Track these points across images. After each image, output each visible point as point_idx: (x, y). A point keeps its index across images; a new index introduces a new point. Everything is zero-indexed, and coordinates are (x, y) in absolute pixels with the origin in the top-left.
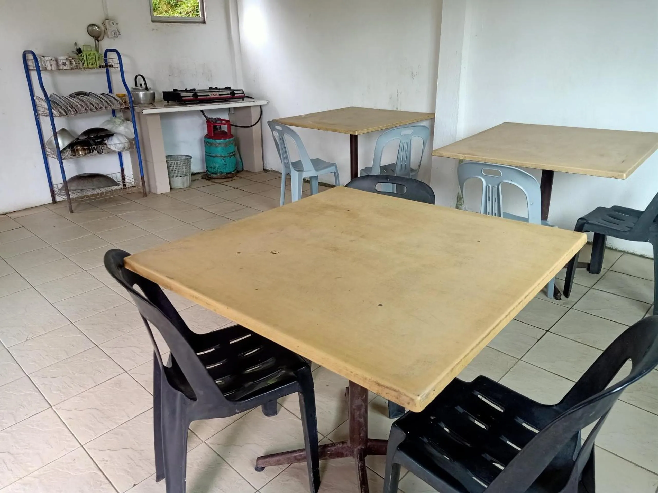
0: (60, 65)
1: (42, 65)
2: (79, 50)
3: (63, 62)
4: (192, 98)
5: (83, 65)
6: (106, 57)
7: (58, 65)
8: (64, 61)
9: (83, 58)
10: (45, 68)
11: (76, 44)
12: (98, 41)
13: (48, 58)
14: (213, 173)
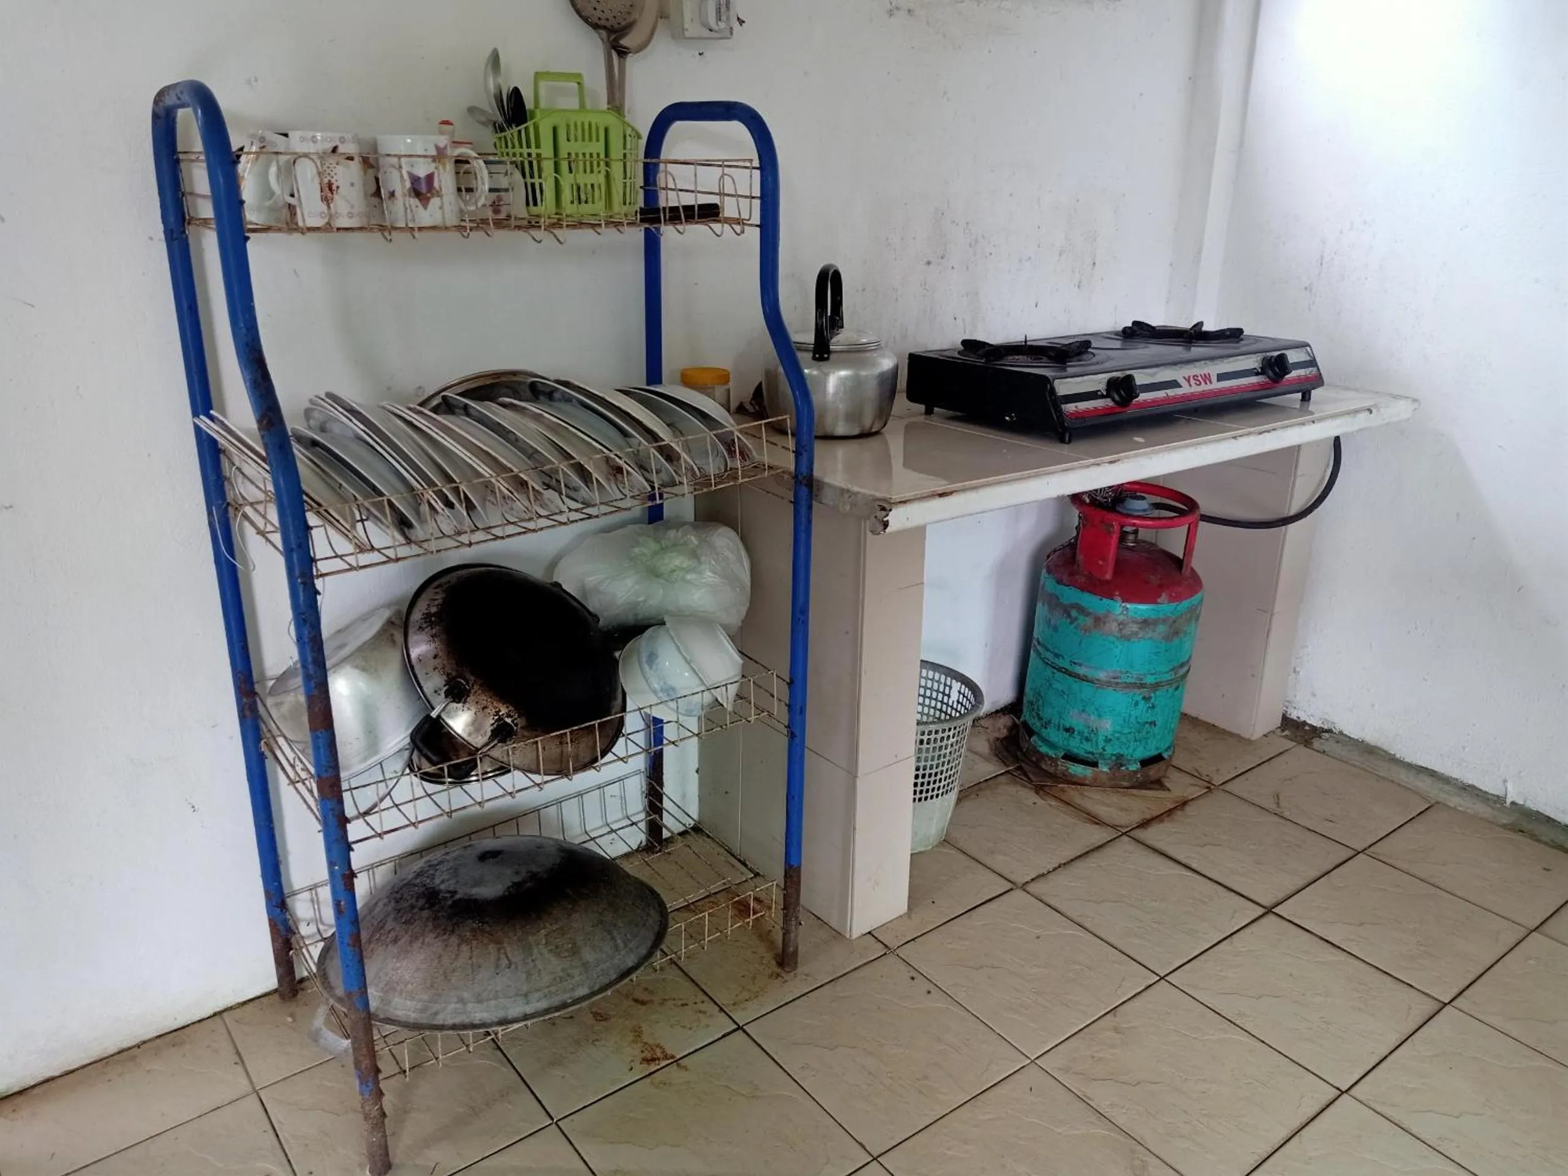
0: (392, 194)
1: (269, 193)
2: (509, 98)
3: (410, 174)
4: (1109, 402)
5: (533, 197)
6: (658, 156)
7: (376, 193)
8: (422, 171)
9: (534, 151)
10: (285, 212)
11: (495, 60)
12: (623, 53)
13: (314, 140)
14: (1070, 757)
